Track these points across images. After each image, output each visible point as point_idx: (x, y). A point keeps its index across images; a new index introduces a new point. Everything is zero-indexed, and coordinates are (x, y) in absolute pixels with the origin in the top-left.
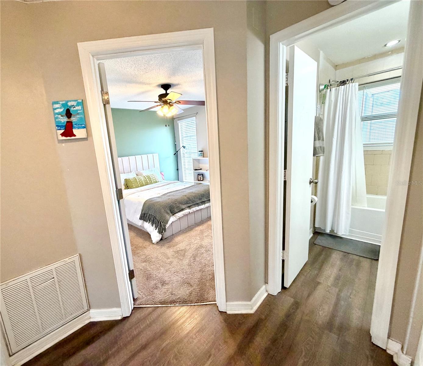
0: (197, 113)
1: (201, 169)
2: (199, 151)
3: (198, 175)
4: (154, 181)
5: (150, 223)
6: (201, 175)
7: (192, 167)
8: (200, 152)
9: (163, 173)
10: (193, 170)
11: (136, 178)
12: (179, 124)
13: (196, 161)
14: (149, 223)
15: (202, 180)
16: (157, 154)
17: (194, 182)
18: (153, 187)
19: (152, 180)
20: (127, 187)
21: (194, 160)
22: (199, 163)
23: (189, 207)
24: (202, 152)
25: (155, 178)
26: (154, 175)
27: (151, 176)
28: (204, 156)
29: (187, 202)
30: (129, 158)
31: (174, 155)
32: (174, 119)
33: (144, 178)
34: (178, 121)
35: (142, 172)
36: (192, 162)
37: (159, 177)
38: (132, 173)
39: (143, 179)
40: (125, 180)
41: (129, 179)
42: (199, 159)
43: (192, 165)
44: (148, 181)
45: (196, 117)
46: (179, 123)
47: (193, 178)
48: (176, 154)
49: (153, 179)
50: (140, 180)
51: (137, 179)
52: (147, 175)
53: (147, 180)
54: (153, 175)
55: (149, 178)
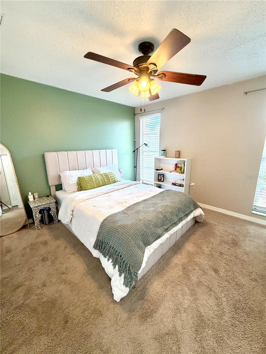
0: (164, 108)
1: (162, 169)
2: (162, 150)
3: (159, 175)
4: (113, 180)
5: (111, 261)
6: (162, 175)
7: (154, 166)
8: (163, 152)
9: (121, 170)
10: (154, 169)
11: (92, 176)
12: (141, 121)
13: (157, 160)
14: (108, 260)
15: (163, 180)
16: (116, 150)
17: (154, 183)
18: (112, 190)
19: (110, 180)
20: (81, 187)
21: (156, 159)
22: (160, 163)
23: (167, 230)
24: (165, 152)
25: (113, 177)
26: (113, 173)
27: (110, 174)
28: (167, 156)
29: (163, 222)
30: (85, 152)
31: (133, 152)
32: (136, 114)
33: (102, 177)
34: (140, 117)
35: (99, 169)
36: (154, 160)
37: (118, 176)
38: (87, 170)
39: (100, 178)
40: (78, 178)
41: (84, 178)
42: (160, 159)
43: (154, 164)
44: (106, 181)
45: (161, 113)
46: (141, 119)
47: (154, 177)
48: (135, 151)
49: (112, 178)
50: (97, 179)
51: (93, 178)
52: (105, 172)
53: (105, 179)
54: (111, 174)
55: (107, 176)
